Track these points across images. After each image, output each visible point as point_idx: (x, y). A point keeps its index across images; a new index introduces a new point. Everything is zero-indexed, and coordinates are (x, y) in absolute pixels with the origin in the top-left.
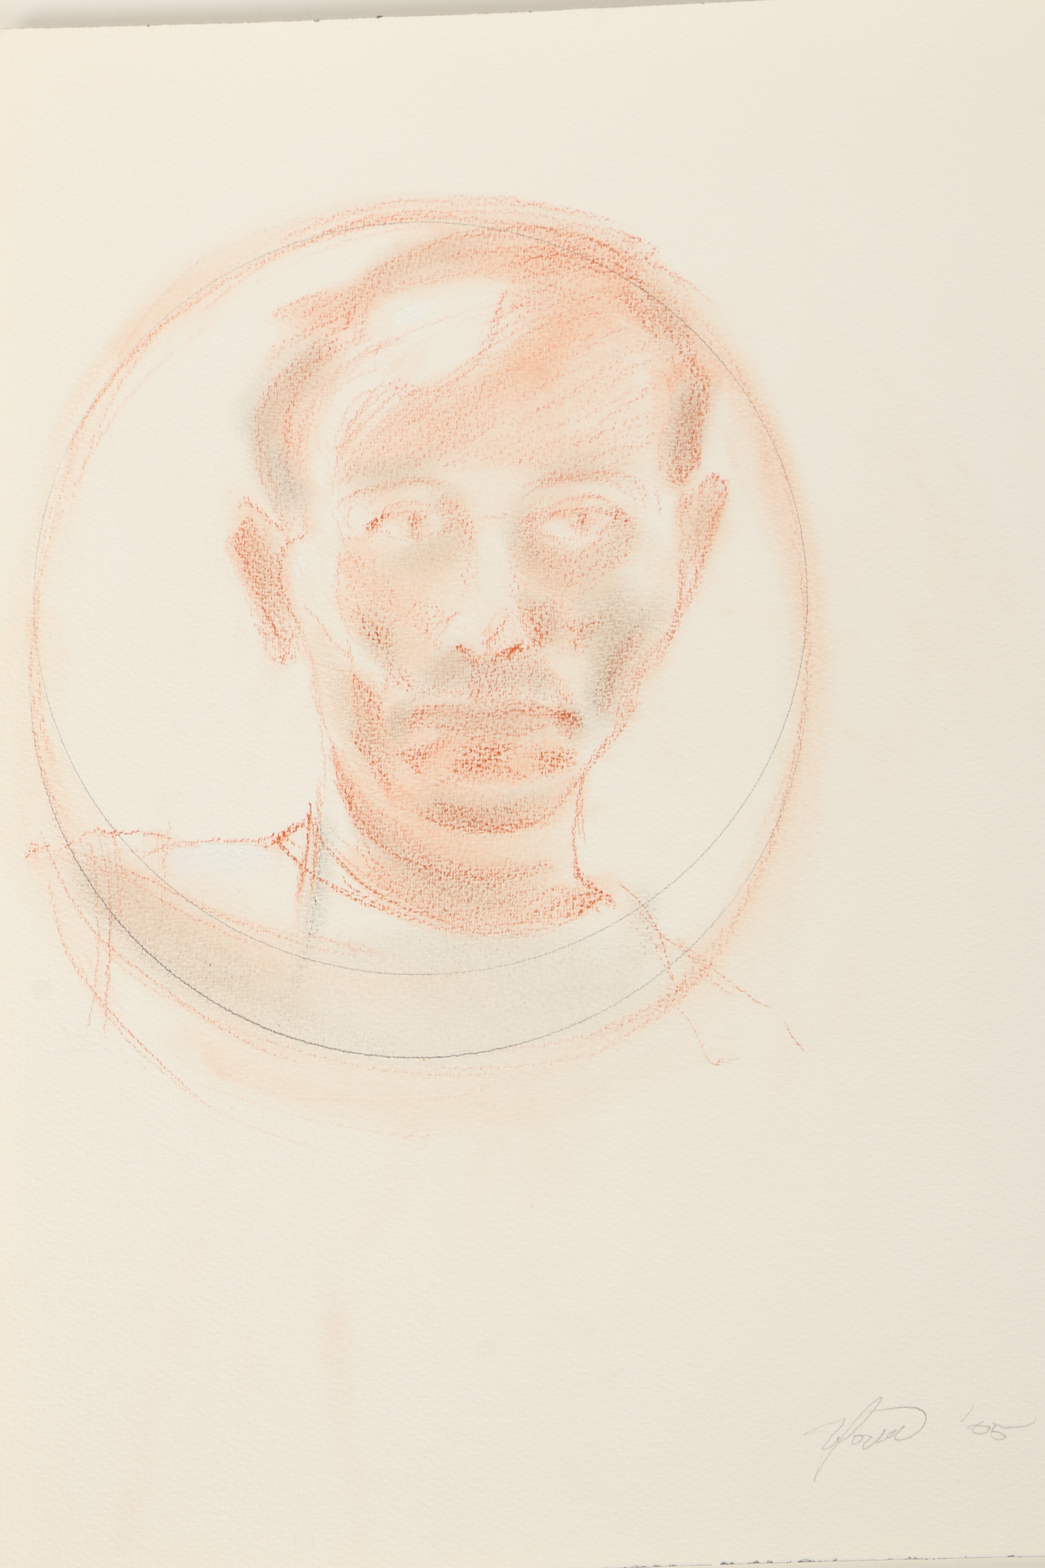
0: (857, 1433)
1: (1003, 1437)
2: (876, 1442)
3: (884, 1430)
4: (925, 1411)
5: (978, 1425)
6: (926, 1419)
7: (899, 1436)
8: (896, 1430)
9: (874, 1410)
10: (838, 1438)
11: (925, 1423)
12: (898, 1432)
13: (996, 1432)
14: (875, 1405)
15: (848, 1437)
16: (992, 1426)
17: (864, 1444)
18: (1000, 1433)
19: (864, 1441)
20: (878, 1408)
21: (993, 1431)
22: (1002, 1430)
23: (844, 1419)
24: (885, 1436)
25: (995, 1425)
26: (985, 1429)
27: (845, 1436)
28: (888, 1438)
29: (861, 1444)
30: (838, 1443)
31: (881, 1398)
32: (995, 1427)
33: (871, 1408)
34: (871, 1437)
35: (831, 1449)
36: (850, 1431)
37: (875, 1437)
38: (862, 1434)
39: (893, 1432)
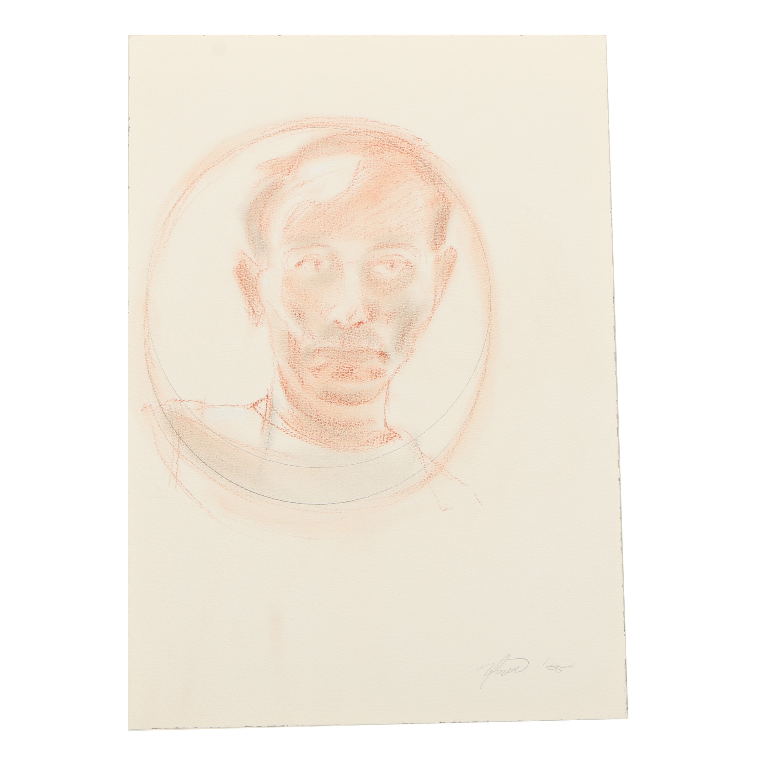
0: (499, 669)
1: (560, 671)
2: (507, 673)
3: (511, 668)
4: (528, 660)
5: (550, 666)
6: (528, 663)
7: (517, 671)
8: (515, 668)
9: (507, 660)
10: (491, 671)
11: (528, 665)
12: (517, 669)
13: (557, 669)
14: (507, 657)
15: (495, 671)
16: (556, 666)
17: (502, 673)
18: (560, 669)
19: (502, 672)
20: (508, 659)
21: (556, 669)
22: (560, 668)
23: (494, 663)
24: (511, 670)
25: (557, 666)
26: (553, 668)
27: (494, 671)
28: (512, 671)
29: (501, 674)
30: (491, 673)
31: (510, 654)
32: (557, 667)
33: (505, 659)
34: (505, 671)
35: (488, 676)
36: (496, 668)
37: (506, 672)
38: (501, 670)
39: (514, 669)
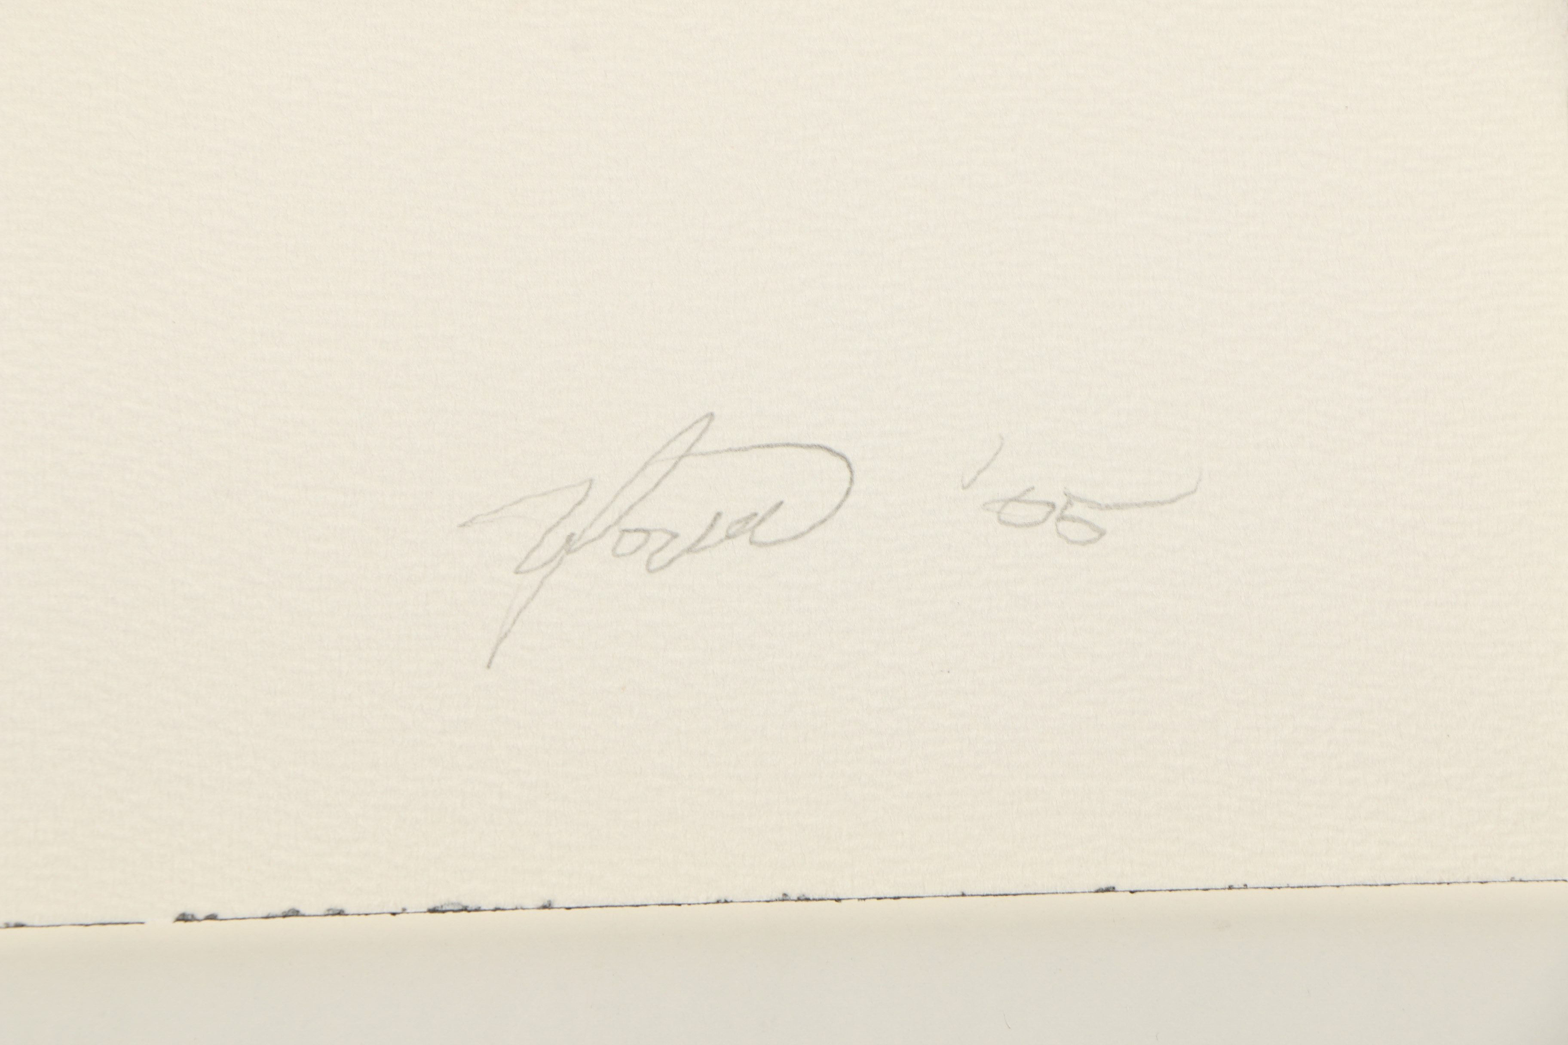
0: (629, 523)
1: (1095, 535)
2: (690, 550)
3: (719, 515)
4: (848, 455)
5: (1016, 500)
6: (852, 481)
7: (763, 533)
8: (756, 514)
9: (687, 453)
10: (570, 538)
11: (848, 493)
12: (763, 520)
13: (1073, 519)
14: (690, 437)
15: (600, 536)
16: (1060, 502)
17: (652, 554)
18: (1086, 522)
19: (652, 546)
20: (700, 447)
21: (1062, 518)
22: (1090, 515)
23: (591, 481)
24: (719, 532)
25: (1071, 499)
26: (1039, 512)
27: (592, 533)
28: (728, 537)
29: (643, 555)
30: (569, 552)
31: (711, 416)
32: (1069, 503)
33: (678, 448)
34: (675, 536)
35: (547, 569)
36: (609, 518)
37: (688, 536)
38: (647, 525)
39: (747, 520)
